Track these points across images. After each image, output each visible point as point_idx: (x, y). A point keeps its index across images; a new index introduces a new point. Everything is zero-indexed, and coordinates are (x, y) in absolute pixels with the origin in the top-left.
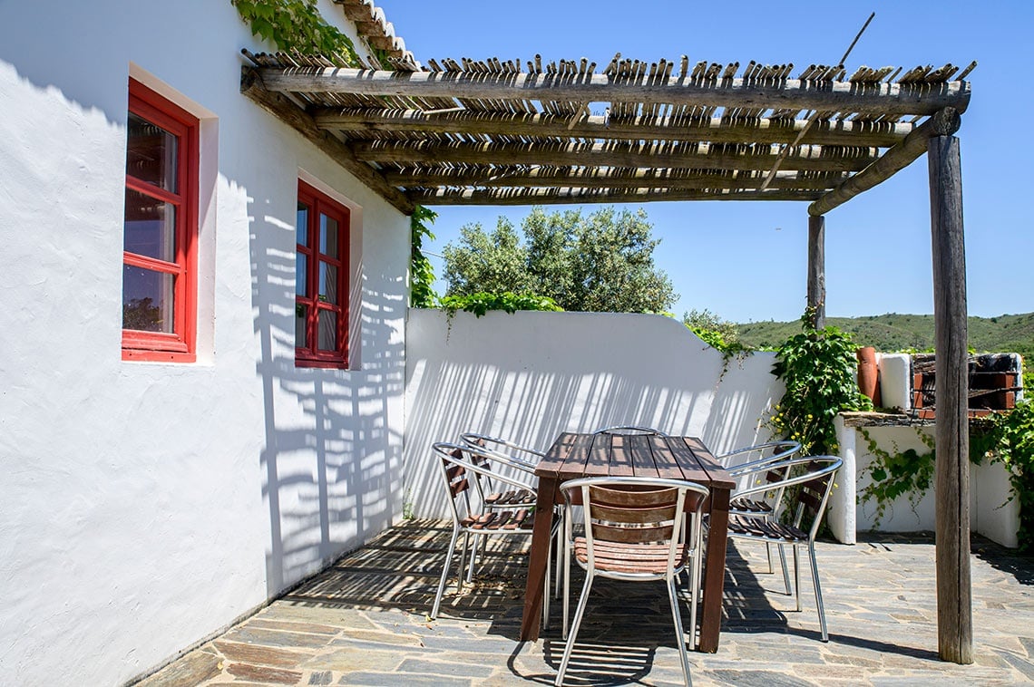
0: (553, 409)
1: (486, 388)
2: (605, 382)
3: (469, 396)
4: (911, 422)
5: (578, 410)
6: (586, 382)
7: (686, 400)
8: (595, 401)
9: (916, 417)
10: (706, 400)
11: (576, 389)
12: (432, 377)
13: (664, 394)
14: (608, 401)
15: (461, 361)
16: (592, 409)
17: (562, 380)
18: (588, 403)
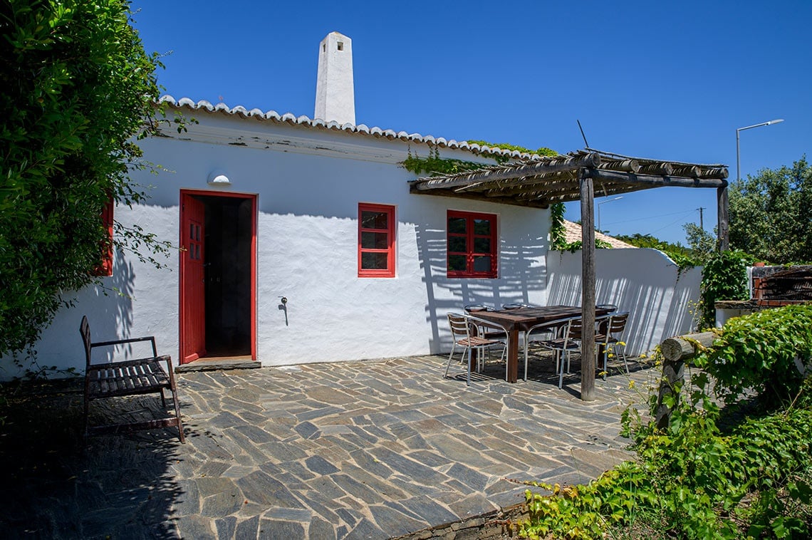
0: (602, 296)
1: (576, 286)
2: (624, 282)
3: (570, 290)
4: (752, 307)
5: (612, 297)
6: (616, 282)
7: (660, 293)
8: (619, 293)
9: (756, 304)
10: (670, 292)
11: (611, 287)
12: (556, 281)
13: (650, 289)
14: (625, 293)
15: (567, 274)
16: (618, 296)
17: (606, 282)
18: (616, 294)
